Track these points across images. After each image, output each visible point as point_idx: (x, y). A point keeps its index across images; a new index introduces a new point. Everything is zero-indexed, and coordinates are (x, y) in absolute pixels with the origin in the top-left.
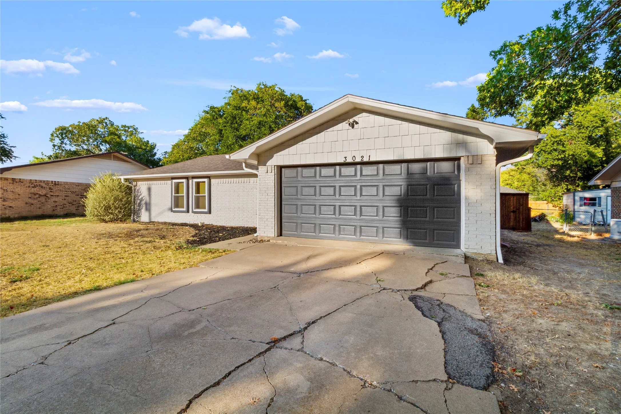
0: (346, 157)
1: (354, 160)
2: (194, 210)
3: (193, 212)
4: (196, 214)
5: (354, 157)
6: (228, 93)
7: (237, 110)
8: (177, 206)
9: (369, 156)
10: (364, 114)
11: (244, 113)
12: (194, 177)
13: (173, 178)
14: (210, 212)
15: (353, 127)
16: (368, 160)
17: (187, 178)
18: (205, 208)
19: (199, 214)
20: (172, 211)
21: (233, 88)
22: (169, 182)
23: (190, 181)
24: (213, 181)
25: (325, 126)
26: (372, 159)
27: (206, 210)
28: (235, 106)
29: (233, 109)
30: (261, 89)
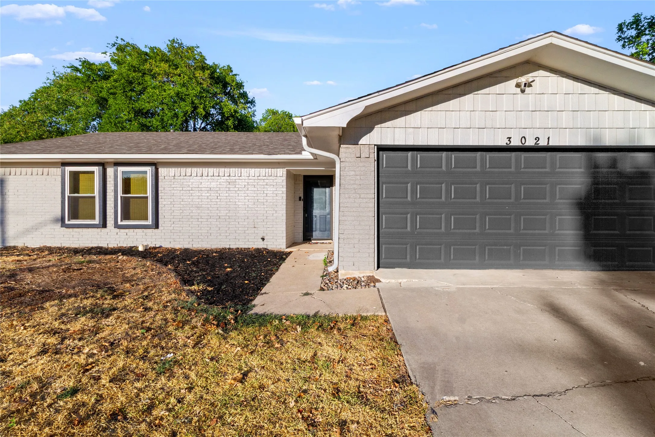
0: (510, 138)
1: (523, 142)
2: (120, 223)
3: (117, 226)
4: (122, 231)
5: (523, 139)
6: (110, 46)
7: (135, 71)
8: (74, 215)
9: (549, 138)
10: (541, 73)
11: (147, 78)
12: (118, 164)
13: (65, 164)
14: (157, 226)
15: (523, 91)
16: (546, 144)
17: (103, 165)
18: (146, 219)
19: (131, 230)
20: (63, 225)
21: (119, 42)
22: (57, 171)
23: (110, 171)
24: (162, 171)
25: (474, 84)
26: (553, 143)
27: (149, 222)
28: (132, 66)
29: (129, 70)
30: (174, 48)
